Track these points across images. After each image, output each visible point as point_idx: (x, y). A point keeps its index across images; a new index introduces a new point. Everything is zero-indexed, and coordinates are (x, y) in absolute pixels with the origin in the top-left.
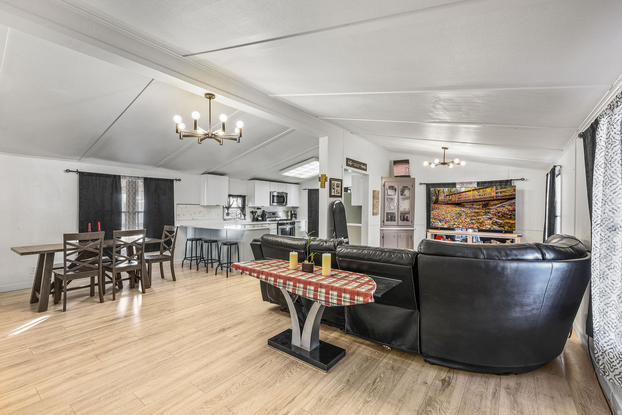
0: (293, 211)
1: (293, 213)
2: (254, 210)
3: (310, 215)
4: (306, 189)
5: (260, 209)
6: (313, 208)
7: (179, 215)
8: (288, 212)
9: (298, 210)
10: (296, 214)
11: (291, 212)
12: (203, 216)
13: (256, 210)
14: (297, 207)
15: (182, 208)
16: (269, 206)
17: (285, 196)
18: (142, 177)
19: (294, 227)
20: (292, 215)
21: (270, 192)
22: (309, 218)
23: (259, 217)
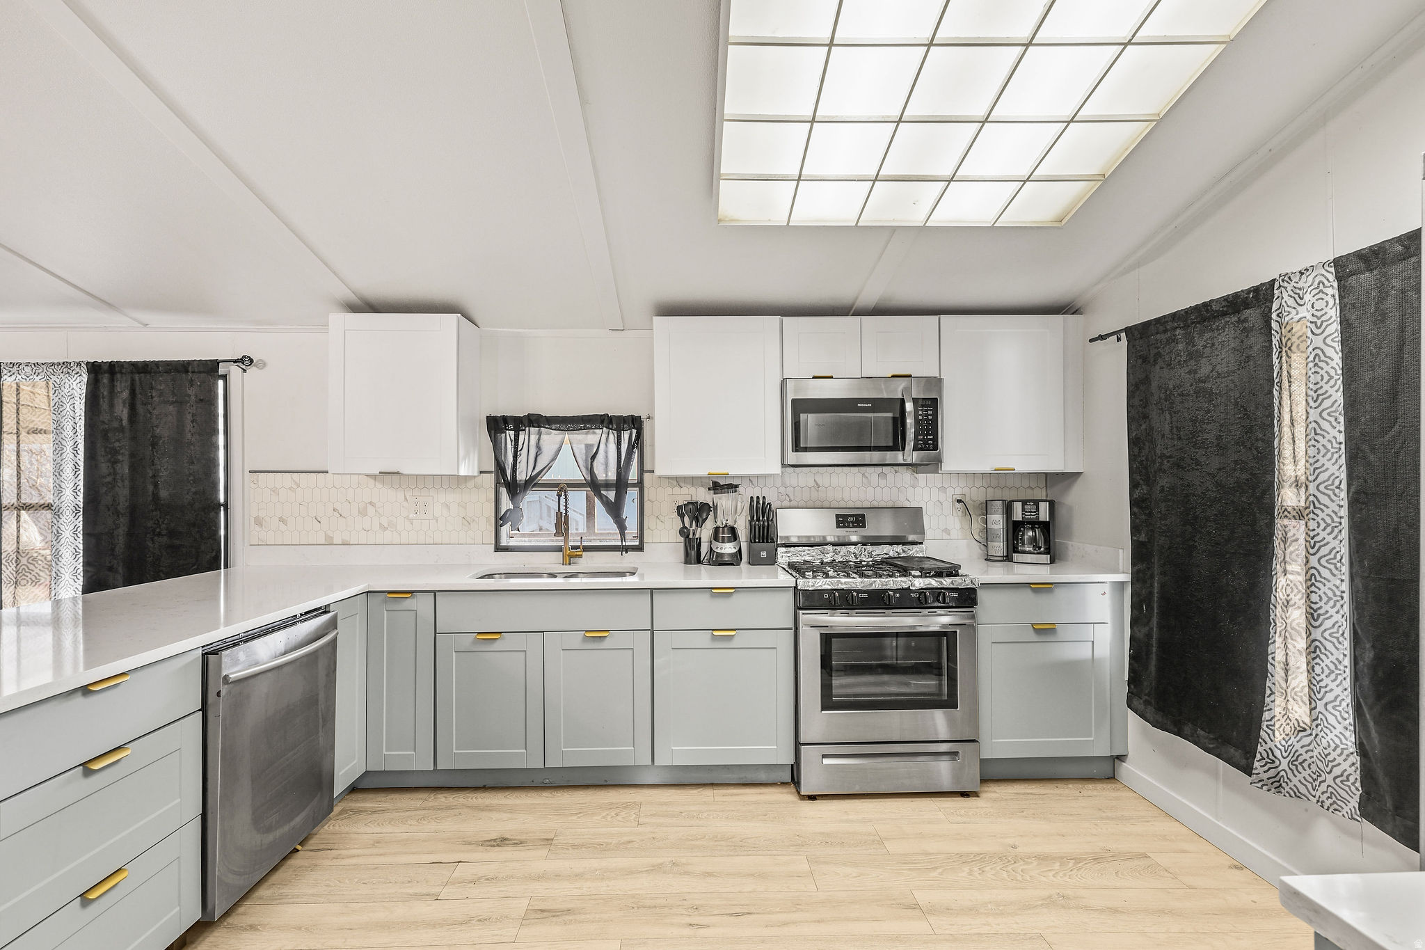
0: (1018, 507)
2: (704, 496)
3: (1143, 537)
5: (732, 487)
7: (259, 522)
8: (985, 508)
10: (1046, 526)
11: (1008, 508)
12: (385, 529)
15: (275, 491)
16: (777, 468)
17: (915, 405)
18: (79, 364)
19: (970, 629)
20: (1013, 529)
21: (783, 383)
22: (1141, 566)
23: (723, 542)
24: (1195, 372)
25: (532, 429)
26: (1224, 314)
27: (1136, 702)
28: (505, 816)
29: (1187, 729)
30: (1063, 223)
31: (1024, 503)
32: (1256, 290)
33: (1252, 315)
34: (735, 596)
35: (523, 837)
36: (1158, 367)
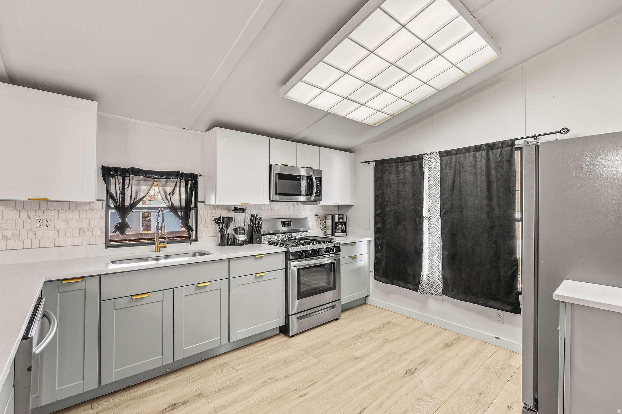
0: (337, 217)
1: (337, 220)
2: (226, 214)
3: (379, 226)
4: (369, 162)
5: (243, 210)
6: (388, 209)
8: (326, 217)
9: (350, 213)
10: (345, 223)
11: (333, 217)
13: (232, 215)
14: (348, 207)
16: (267, 201)
17: (314, 179)
19: (339, 260)
20: (335, 225)
21: (270, 166)
22: (378, 235)
23: (240, 235)
24: (399, 177)
25: (134, 176)
26: (408, 161)
27: (377, 277)
28: (161, 394)
29: (395, 282)
30: (376, 126)
31: (339, 215)
32: (418, 156)
33: (417, 163)
34: (264, 257)
35: (184, 399)
36: (386, 174)
